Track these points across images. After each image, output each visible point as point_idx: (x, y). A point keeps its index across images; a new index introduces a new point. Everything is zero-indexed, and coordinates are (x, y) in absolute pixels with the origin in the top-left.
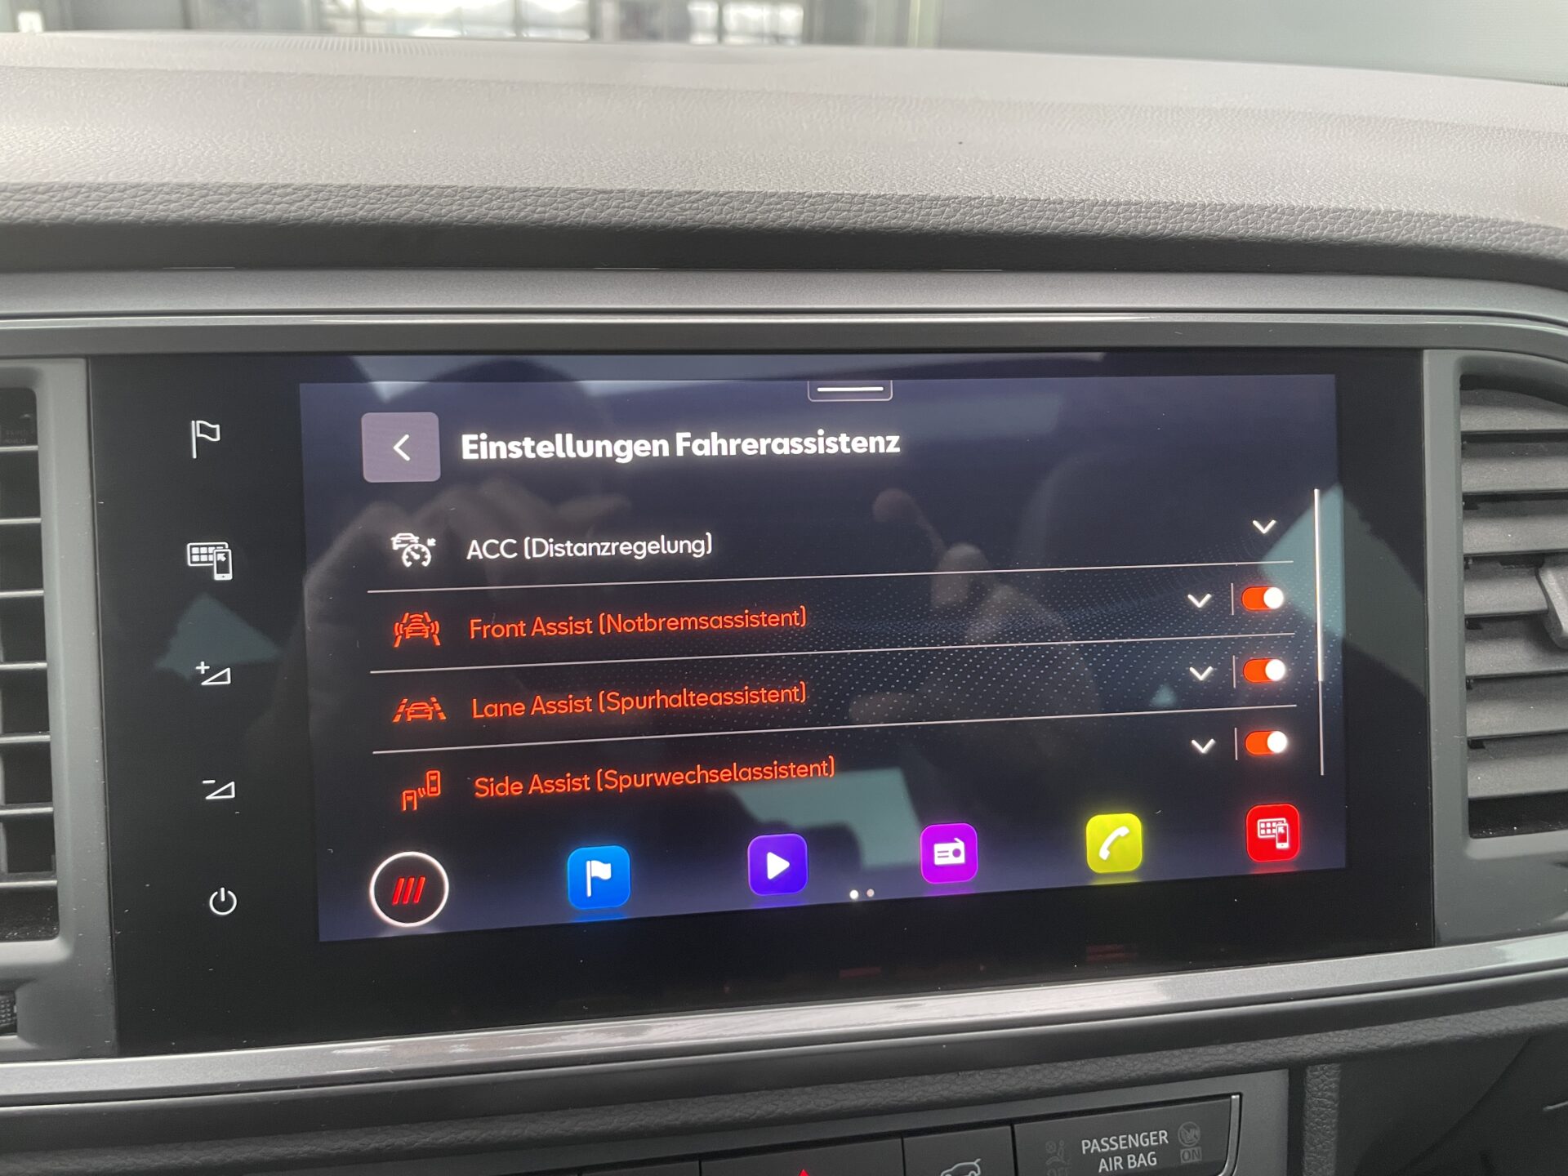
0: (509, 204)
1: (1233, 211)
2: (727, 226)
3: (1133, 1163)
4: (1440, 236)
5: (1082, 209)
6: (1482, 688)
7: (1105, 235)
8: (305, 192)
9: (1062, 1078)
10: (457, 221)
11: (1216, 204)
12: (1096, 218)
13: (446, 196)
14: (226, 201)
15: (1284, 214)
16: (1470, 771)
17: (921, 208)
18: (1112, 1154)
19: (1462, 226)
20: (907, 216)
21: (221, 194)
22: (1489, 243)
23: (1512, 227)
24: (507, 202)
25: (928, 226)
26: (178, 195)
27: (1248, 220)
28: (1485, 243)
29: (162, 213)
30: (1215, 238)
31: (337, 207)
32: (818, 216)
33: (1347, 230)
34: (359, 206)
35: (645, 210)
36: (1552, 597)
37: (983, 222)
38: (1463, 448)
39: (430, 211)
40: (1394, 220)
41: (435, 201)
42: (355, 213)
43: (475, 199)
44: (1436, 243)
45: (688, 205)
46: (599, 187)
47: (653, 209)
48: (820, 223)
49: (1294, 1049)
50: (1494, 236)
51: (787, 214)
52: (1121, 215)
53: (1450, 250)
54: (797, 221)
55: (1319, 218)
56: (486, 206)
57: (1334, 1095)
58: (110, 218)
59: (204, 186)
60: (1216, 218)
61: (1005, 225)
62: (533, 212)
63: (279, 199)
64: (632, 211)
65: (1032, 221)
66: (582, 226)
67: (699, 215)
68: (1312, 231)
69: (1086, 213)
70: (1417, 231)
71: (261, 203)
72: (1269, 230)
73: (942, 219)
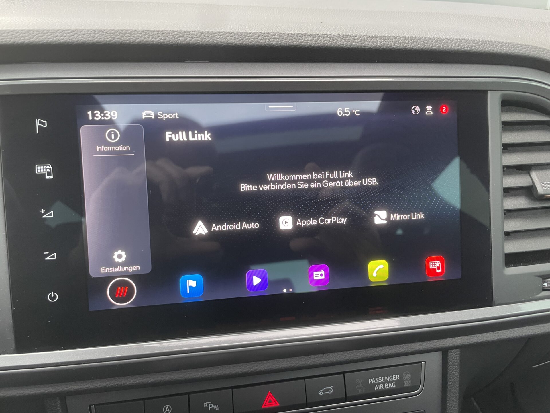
0: (152, 36)
1: (418, 40)
2: (233, 44)
3: (387, 386)
4: (494, 49)
5: (364, 39)
6: (509, 214)
7: (373, 48)
8: (75, 32)
9: (360, 355)
10: (132, 42)
11: (413, 37)
12: (369, 42)
13: (128, 33)
14: (46, 36)
15: (437, 40)
16: (505, 243)
17: (305, 38)
18: (379, 384)
19: (501, 45)
20: (300, 41)
21: (44, 33)
22: (511, 51)
23: (519, 46)
24: (151, 35)
25: (308, 45)
26: (28, 34)
27: (424, 43)
28: (510, 51)
29: (22, 41)
30: (413, 49)
31: (87, 37)
32: (267, 41)
33: (460, 46)
34: (95, 37)
35: (203, 38)
36: (534, 180)
37: (328, 43)
38: (502, 128)
39: (122, 39)
40: (477, 43)
41: (124, 35)
42: (94, 40)
43: (139, 34)
44: (492, 51)
45: (219, 37)
46: (186, 30)
47: (206, 38)
48: (268, 43)
49: (443, 344)
50: (513, 49)
51: (256, 40)
52: (378, 41)
53: (497, 54)
54: (259, 42)
55: (450, 42)
56: (143, 37)
57: (458, 361)
58: (3, 43)
59: (38, 30)
60: (413, 42)
61: (336, 44)
62: (161, 39)
63: (65, 35)
64: (198, 39)
65: (346, 43)
66: (179, 44)
67: (223, 41)
68: (448, 47)
69: (365, 40)
70: (485, 47)
71: (59, 36)
72: (432, 46)
73: (313, 42)
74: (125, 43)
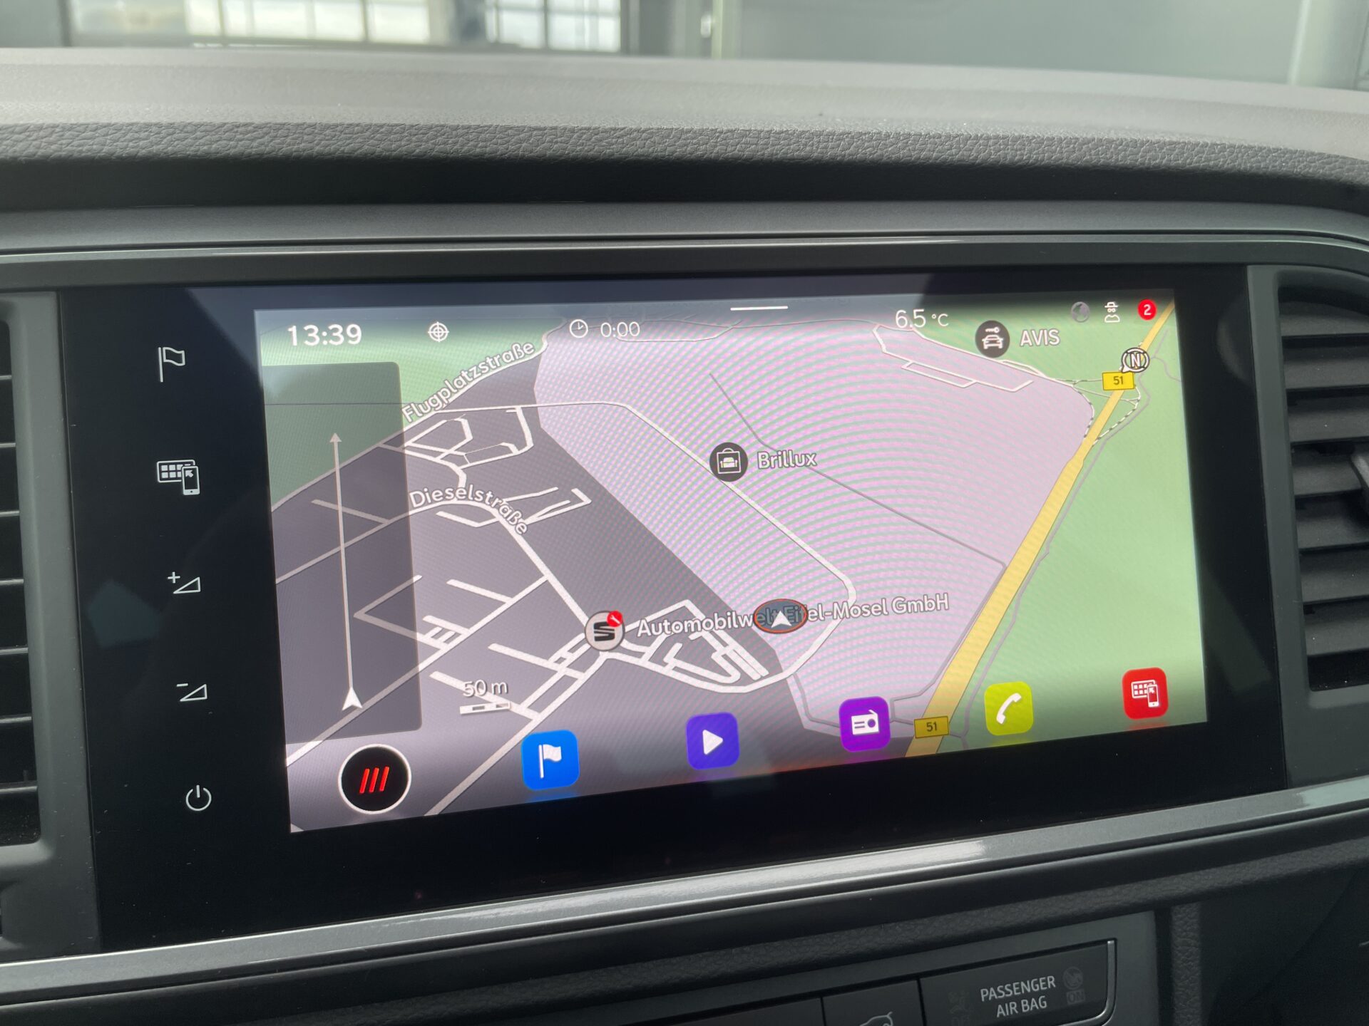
0: (453, 139)
1: (1084, 144)
2: (649, 158)
3: (1027, 1007)
4: (1258, 164)
5: (958, 142)
6: (1311, 559)
7: (979, 164)
8: (265, 130)
9: (970, 926)
10: (407, 155)
11: (1070, 138)
12: (971, 150)
13: (395, 133)
14: (191, 139)
15: (1128, 146)
16: (1307, 633)
17: (819, 142)
18: (1007, 1000)
19: (1275, 156)
20: (808, 148)
21: (187, 132)
22: (1299, 170)
23: (1317, 157)
24: (451, 138)
26: (146, 133)
27: (1099, 151)
28: (1296, 170)
29: (132, 150)
30: (1072, 167)
31: (295, 143)
32: (729, 149)
33: (1183, 159)
34: (315, 142)
35: (576, 144)
37: (875, 153)
38: (1285, 353)
39: (381, 146)
40: (1220, 151)
41: (385, 137)
42: (312, 148)
43: (422, 136)
45: (614, 140)
46: (533, 124)
47: (583, 143)
48: (733, 155)
50: (1302, 165)
51: (703, 147)
52: (992, 148)
53: (1267, 176)
54: (711, 153)
55: (1158, 149)
56: (432, 141)
57: (1196, 935)
58: (83, 155)
59: (171, 125)
60: (1073, 150)
61: (893, 156)
62: (476, 146)
63: (239, 137)
64: (565, 145)
65: (916, 152)
66: (520, 159)
68: (1154, 160)
69: (961, 146)
70: (1239, 160)
71: (224, 140)
72: (1117, 160)
73: (838, 151)
74: (389, 156)
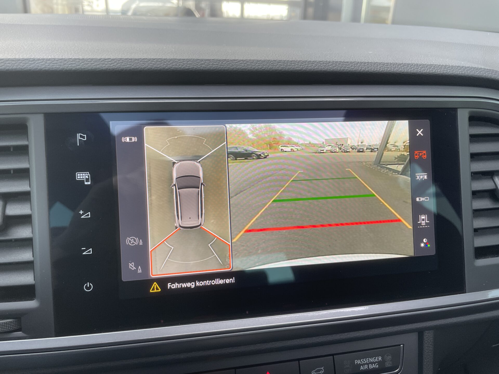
1: (400, 65)
2: (246, 70)
3: (371, 367)
4: (462, 72)
5: (354, 64)
6: (478, 212)
7: (362, 72)
8: (115, 61)
10: (162, 69)
11: (394, 63)
12: (359, 67)
13: (159, 62)
14: (90, 64)
15: (415, 66)
16: (475, 239)
17: (305, 64)
18: (365, 364)
19: (468, 69)
20: (301, 67)
21: (89, 61)
22: (476, 74)
23: (483, 70)
24: (178, 63)
25: (308, 70)
26: (75, 62)
29: (70, 67)
30: (395, 73)
31: (125, 65)
32: (274, 67)
33: (434, 70)
34: (132, 65)
35: (221, 65)
36: (497, 184)
37: (325, 68)
38: (470, 140)
39: (154, 66)
40: (448, 68)
41: (156, 63)
42: (131, 67)
43: (168, 62)
44: (461, 74)
45: (234, 64)
46: (206, 58)
47: (223, 65)
50: (478, 72)
51: (265, 66)
52: (366, 66)
53: (465, 76)
54: (268, 68)
55: (425, 67)
56: (171, 64)
58: (53, 69)
59: (83, 59)
60: (395, 67)
61: (331, 69)
62: (186, 66)
63: (107, 63)
64: (217, 65)
65: (340, 68)
66: (201, 70)
67: (238, 67)
68: (424, 71)
69: (356, 65)
70: (455, 71)
71: (101, 64)
72: (411, 71)
73: (312, 68)
74: (157, 70)
